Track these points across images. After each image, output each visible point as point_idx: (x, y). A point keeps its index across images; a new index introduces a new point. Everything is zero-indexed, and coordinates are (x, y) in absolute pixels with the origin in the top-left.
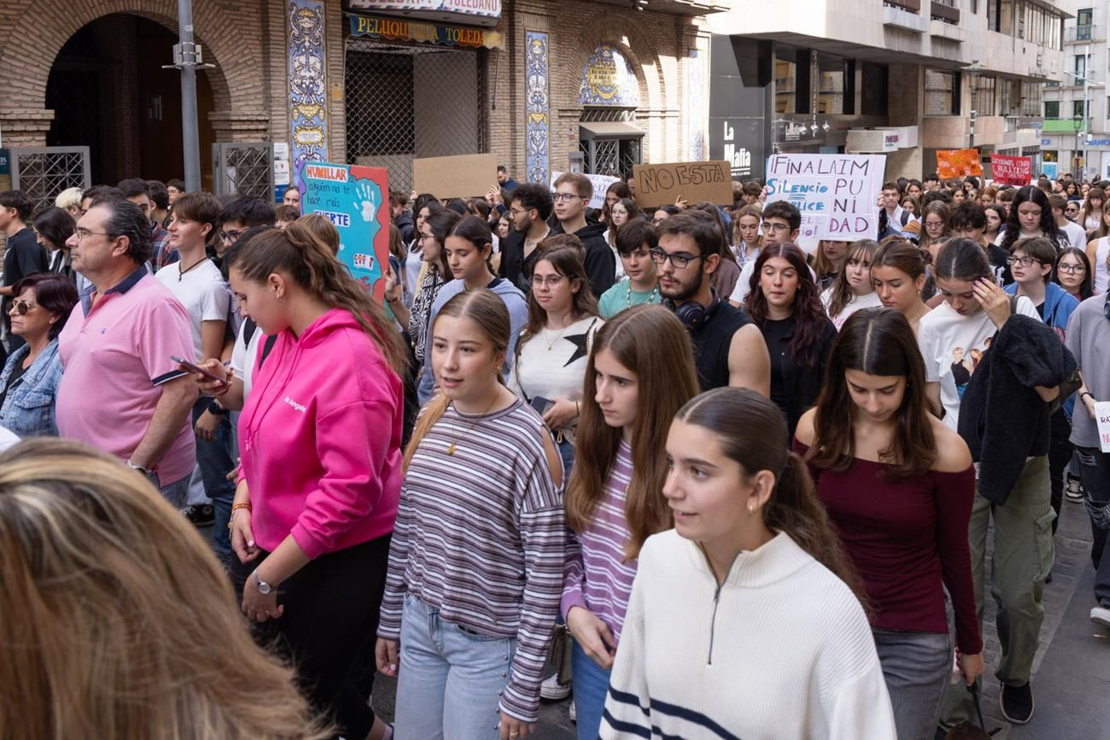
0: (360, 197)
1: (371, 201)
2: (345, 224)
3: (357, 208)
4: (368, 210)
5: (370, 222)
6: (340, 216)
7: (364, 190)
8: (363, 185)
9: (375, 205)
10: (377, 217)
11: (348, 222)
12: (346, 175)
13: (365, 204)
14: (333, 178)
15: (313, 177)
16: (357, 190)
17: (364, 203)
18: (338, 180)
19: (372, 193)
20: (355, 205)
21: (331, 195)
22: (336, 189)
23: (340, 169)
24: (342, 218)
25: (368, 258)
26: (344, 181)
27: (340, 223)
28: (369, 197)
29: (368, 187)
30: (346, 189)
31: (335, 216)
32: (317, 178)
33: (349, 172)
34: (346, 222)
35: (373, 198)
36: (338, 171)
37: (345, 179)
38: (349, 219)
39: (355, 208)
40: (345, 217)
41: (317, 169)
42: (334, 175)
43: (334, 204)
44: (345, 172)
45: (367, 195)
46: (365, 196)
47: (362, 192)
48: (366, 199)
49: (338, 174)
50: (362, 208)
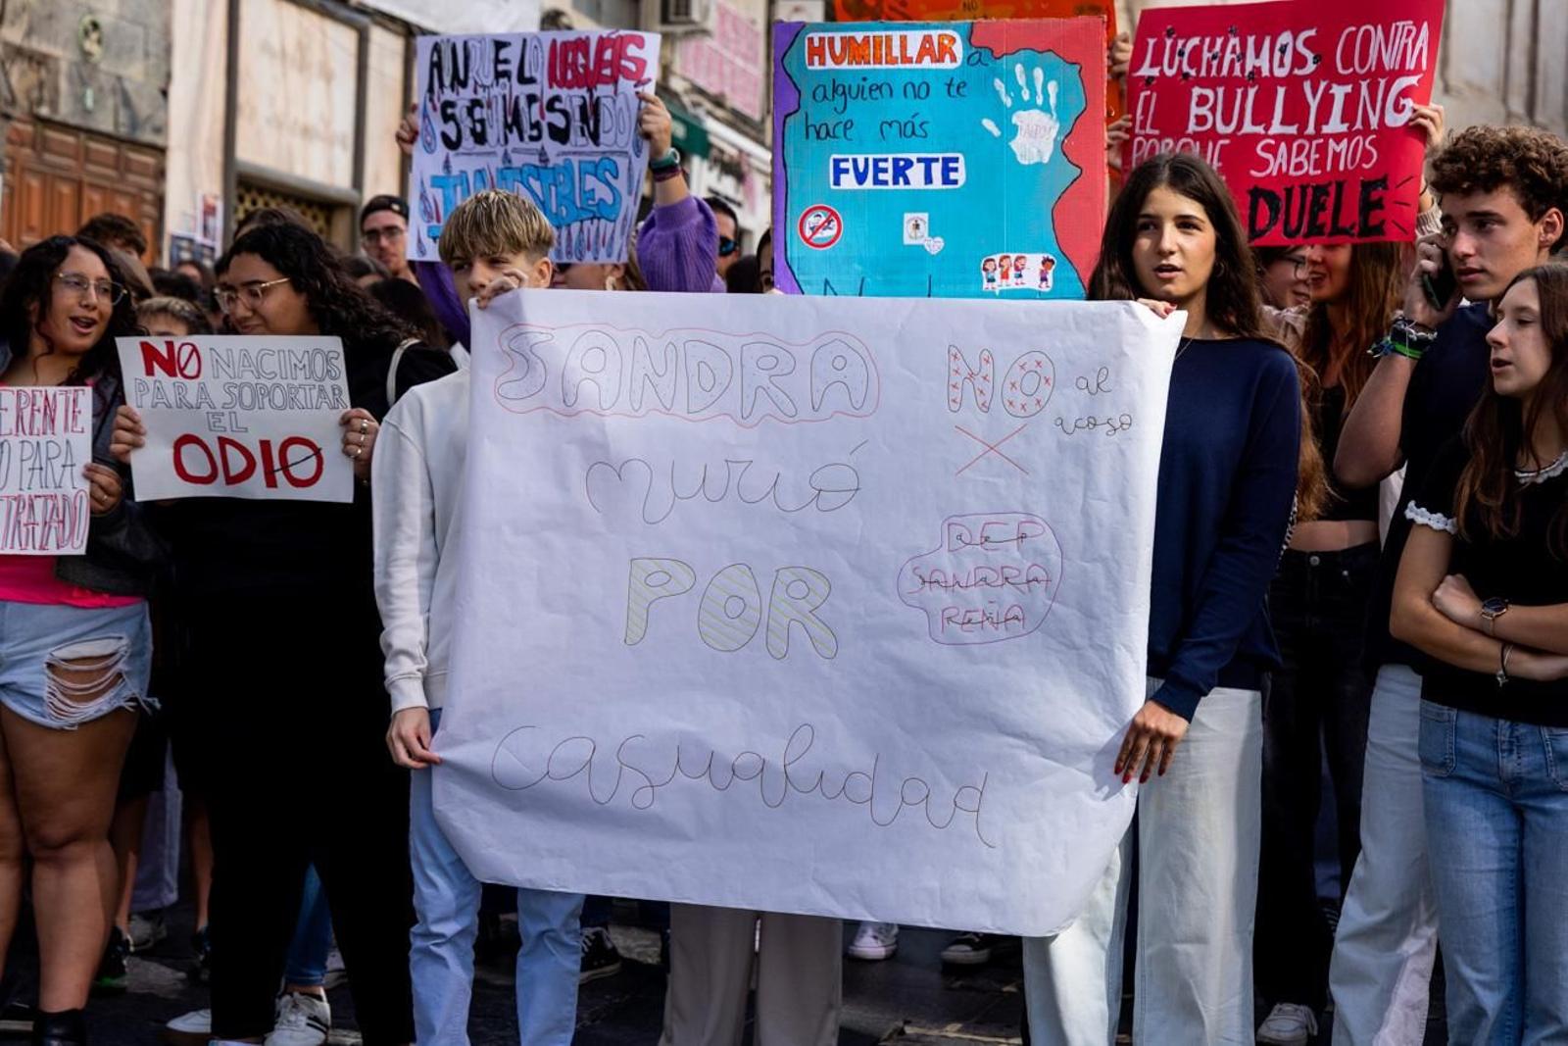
0: (1008, 102)
1: (1045, 108)
2: (946, 181)
3: (996, 132)
4: (1033, 134)
5: (1039, 164)
6: (928, 163)
7: (1021, 81)
8: (1019, 68)
9: (1060, 119)
10: (1066, 147)
11: (960, 176)
12: (958, 48)
13: (1026, 119)
14: (910, 61)
15: (830, 64)
16: (999, 84)
17: (1020, 118)
18: (927, 63)
19: (1052, 87)
20: (989, 124)
21: (899, 108)
22: (918, 89)
23: (935, 34)
24: (937, 169)
25: (1034, 262)
26: (947, 64)
27: (928, 179)
28: (1040, 101)
29: (1038, 73)
30: (955, 87)
31: (909, 164)
32: (845, 66)
33: (969, 39)
34: (953, 176)
35: (1053, 101)
36: (927, 39)
37: (953, 59)
38: (961, 165)
39: (991, 133)
40: (946, 161)
41: (848, 42)
42: (913, 51)
43: (909, 130)
44: (953, 40)
45: (1033, 94)
46: (1026, 96)
47: (1013, 87)
48: (1029, 106)
49: (926, 49)
50: (1015, 130)
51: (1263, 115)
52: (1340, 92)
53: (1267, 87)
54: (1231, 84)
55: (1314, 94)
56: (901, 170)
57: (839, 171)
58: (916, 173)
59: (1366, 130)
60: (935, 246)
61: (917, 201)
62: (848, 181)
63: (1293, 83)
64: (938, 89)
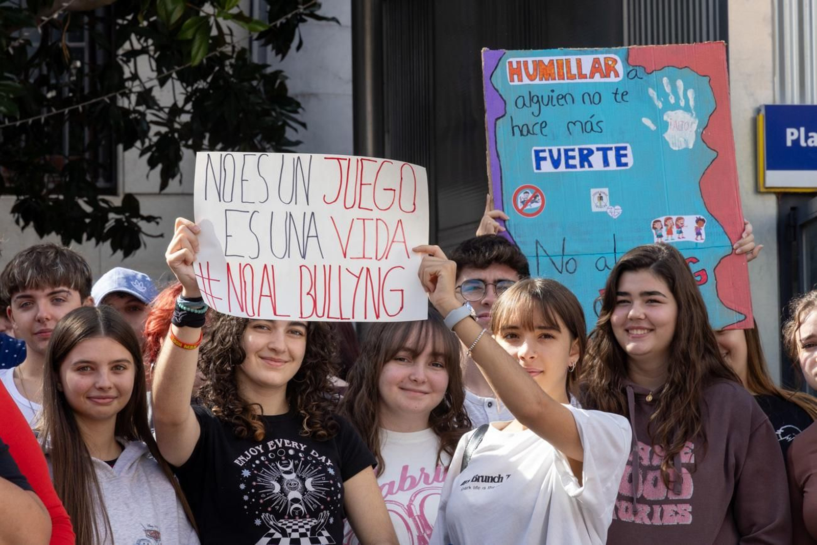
0: (660, 105)
1: (687, 109)
2: (619, 164)
3: (653, 127)
4: (680, 128)
5: (687, 149)
6: (605, 151)
7: (668, 89)
8: (665, 80)
9: (698, 116)
10: (705, 137)
11: (629, 160)
12: (619, 67)
13: (674, 117)
14: (585, 77)
15: (526, 81)
16: (652, 92)
17: (670, 116)
18: (597, 78)
19: (690, 94)
20: (647, 121)
21: (581, 112)
22: (593, 97)
23: (602, 57)
24: (611, 155)
25: (690, 222)
26: (613, 79)
27: (606, 163)
28: (682, 103)
29: (680, 84)
30: (620, 95)
31: (591, 152)
32: (537, 81)
33: (627, 60)
34: (624, 160)
35: (692, 103)
36: (596, 61)
37: (617, 75)
38: (629, 152)
39: (648, 128)
40: (618, 149)
41: (537, 64)
42: (586, 70)
43: (589, 127)
44: (615, 61)
45: (677, 98)
46: (672, 101)
47: (663, 95)
48: (676, 107)
49: (596, 68)
50: (665, 126)
56: (585, 157)
57: (539, 160)
58: (596, 159)
60: (616, 212)
61: (600, 179)
62: (547, 166)
64: (607, 97)
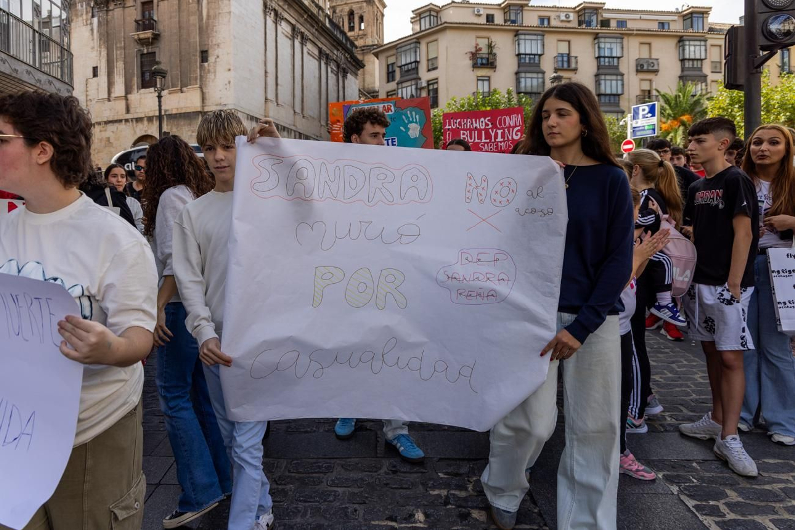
0: (407, 122)
1: (416, 122)
3: (404, 130)
4: (414, 130)
5: (416, 138)
6: (387, 140)
7: (409, 116)
8: (409, 112)
9: (420, 125)
10: (423, 132)
12: (392, 108)
13: (412, 126)
16: (404, 117)
17: (410, 126)
19: (417, 117)
20: (402, 128)
23: (386, 105)
24: (390, 141)
28: (415, 120)
29: (414, 113)
33: (395, 106)
34: (394, 143)
35: (418, 120)
36: (384, 106)
37: (391, 111)
38: (396, 140)
39: (403, 131)
40: (392, 139)
44: (391, 106)
45: (413, 119)
46: (411, 119)
47: (408, 118)
48: (411, 122)
50: (409, 129)
51: (480, 137)
52: (500, 132)
53: (480, 131)
54: (470, 130)
55: (493, 132)
59: (508, 140)
63: (487, 130)
